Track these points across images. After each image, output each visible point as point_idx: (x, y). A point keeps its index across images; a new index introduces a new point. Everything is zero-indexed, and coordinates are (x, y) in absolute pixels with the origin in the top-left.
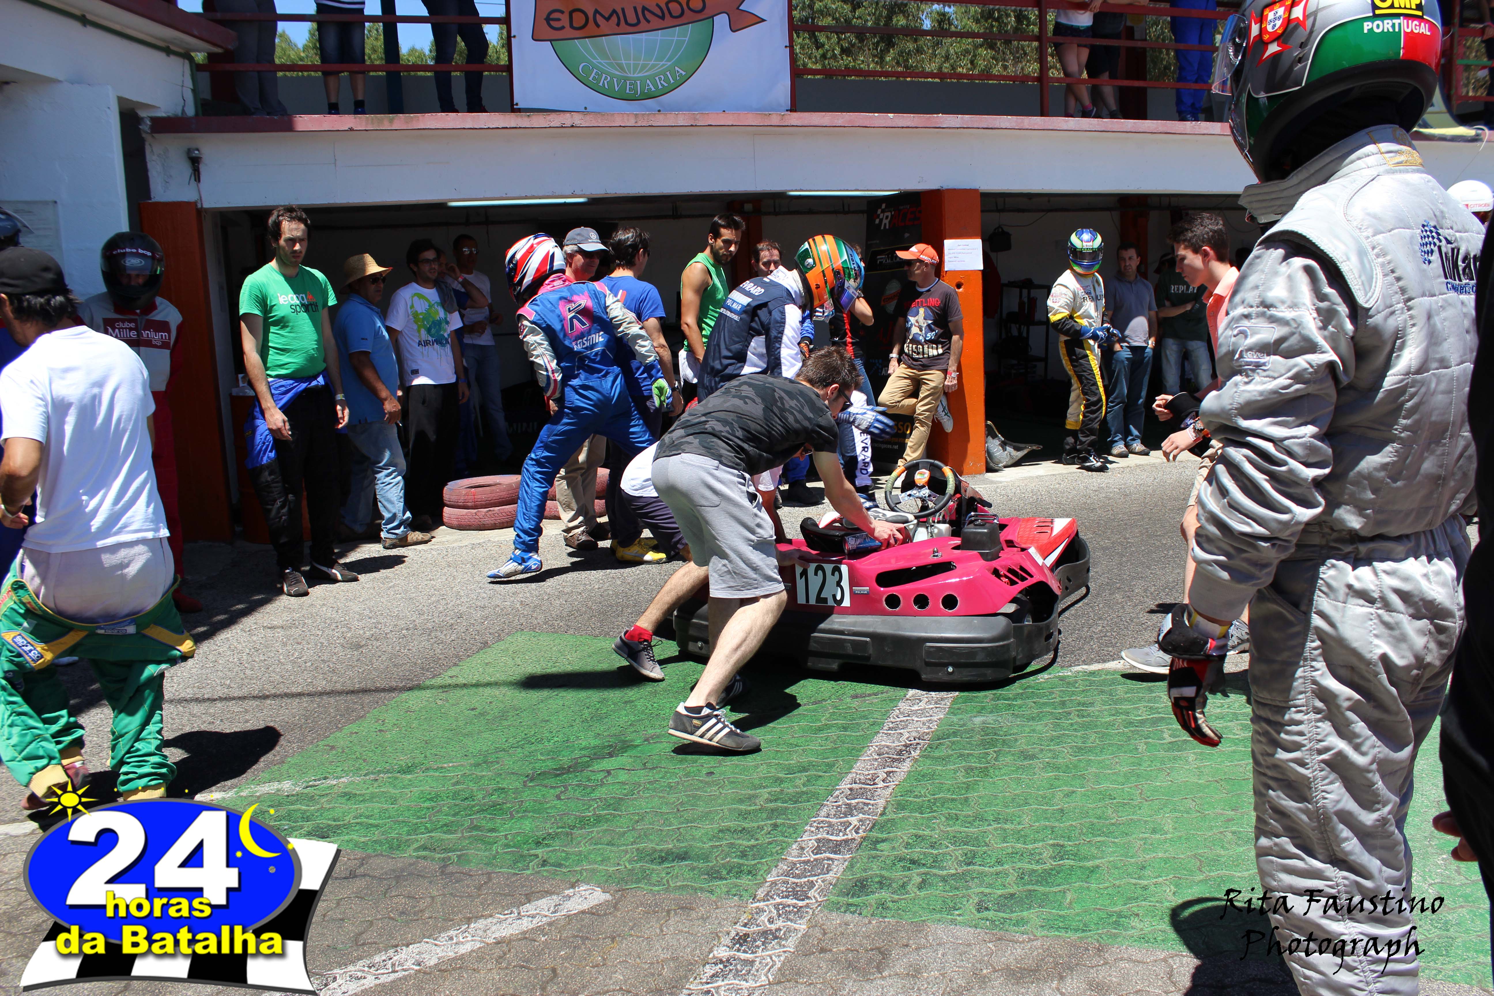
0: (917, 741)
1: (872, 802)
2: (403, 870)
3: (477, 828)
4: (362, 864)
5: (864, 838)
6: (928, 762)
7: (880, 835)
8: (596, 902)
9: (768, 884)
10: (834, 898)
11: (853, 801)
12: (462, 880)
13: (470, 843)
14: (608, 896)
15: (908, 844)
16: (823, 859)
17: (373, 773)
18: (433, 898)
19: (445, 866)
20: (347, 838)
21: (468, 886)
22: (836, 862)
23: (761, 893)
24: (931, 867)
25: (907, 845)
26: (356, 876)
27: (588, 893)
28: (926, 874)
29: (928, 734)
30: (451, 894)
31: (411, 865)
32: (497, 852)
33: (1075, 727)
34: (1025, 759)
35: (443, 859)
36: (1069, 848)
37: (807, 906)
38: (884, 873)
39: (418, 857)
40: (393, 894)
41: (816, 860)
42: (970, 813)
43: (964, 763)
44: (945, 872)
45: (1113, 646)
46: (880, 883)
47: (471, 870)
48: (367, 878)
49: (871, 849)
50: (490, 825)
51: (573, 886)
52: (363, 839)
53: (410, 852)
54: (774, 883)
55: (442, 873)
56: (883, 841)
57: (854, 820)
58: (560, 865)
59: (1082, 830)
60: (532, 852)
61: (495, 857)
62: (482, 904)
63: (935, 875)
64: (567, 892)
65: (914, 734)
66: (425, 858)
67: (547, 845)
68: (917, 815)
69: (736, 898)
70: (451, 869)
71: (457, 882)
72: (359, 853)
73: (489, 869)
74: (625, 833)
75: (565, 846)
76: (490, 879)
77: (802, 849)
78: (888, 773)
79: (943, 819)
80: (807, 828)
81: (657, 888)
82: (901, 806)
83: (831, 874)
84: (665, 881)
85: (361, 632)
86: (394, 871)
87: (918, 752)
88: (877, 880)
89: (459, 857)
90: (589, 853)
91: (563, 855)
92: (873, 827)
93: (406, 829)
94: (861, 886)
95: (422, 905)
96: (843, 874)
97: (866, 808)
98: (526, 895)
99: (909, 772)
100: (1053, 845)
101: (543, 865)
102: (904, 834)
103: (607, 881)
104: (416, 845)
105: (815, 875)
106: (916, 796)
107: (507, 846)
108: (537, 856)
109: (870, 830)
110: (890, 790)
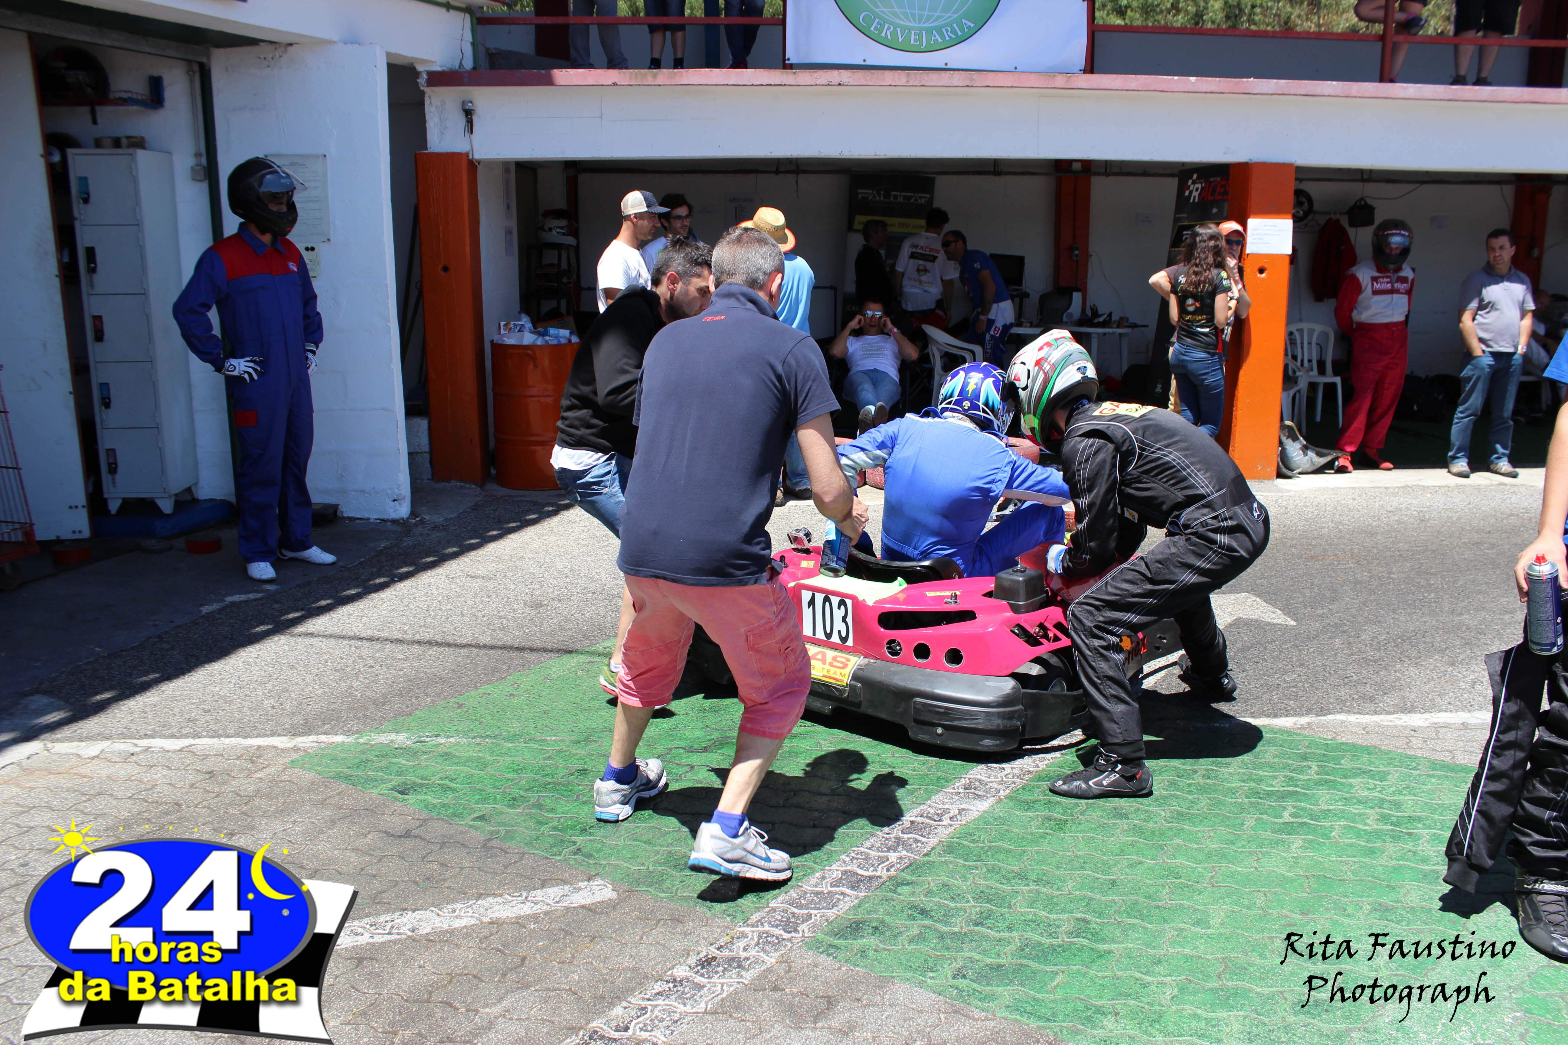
0: (1015, 779)
1: (924, 840)
2: (452, 837)
3: (540, 806)
4: (421, 826)
5: (890, 878)
6: (1011, 804)
7: (909, 878)
8: (600, 899)
9: (767, 910)
10: (820, 936)
11: (906, 836)
12: (496, 856)
13: (524, 821)
14: (614, 895)
15: (930, 891)
16: (836, 893)
17: (481, 737)
18: (462, 868)
19: (490, 840)
20: (422, 797)
21: (498, 863)
22: (847, 898)
23: (754, 918)
24: (939, 921)
25: (929, 893)
26: (409, 836)
27: (598, 888)
28: (926, 927)
29: (1030, 772)
30: (479, 868)
31: (461, 833)
32: (543, 833)
33: (1192, 788)
34: (1114, 816)
35: (492, 833)
36: (1091, 926)
37: (790, 940)
38: (887, 919)
39: (471, 827)
40: (431, 859)
41: (829, 892)
42: (1016, 868)
43: (1046, 812)
44: (947, 929)
45: (1296, 700)
46: (876, 928)
47: (509, 847)
48: (418, 840)
49: (891, 891)
50: (552, 806)
51: (589, 880)
52: (435, 801)
53: (468, 820)
54: (774, 910)
55: (484, 846)
56: (908, 884)
57: (893, 857)
58: (590, 856)
59: (1120, 907)
60: (573, 838)
61: (537, 838)
62: (500, 882)
63: (936, 930)
64: (580, 884)
65: (1015, 771)
66: (477, 828)
67: (591, 834)
68: (961, 861)
69: (728, 918)
70: (494, 843)
71: (491, 856)
72: (425, 814)
73: (526, 849)
74: (669, 833)
75: (606, 837)
76: (521, 859)
77: (823, 878)
78: (961, 811)
79: (984, 870)
80: (843, 857)
81: (663, 895)
82: (950, 848)
83: (835, 910)
84: (675, 888)
85: (550, 591)
86: (444, 836)
87: (1008, 791)
88: (874, 924)
89: (507, 832)
90: (623, 849)
91: (599, 846)
92: (907, 867)
93: (477, 797)
94: (855, 928)
95: (448, 875)
96: (845, 913)
97: (914, 845)
98: (544, 880)
99: (986, 812)
100: (1078, 919)
101: (575, 854)
102: (932, 880)
103: (622, 880)
104: (476, 815)
105: (818, 909)
106: (973, 841)
107: (555, 828)
108: (575, 843)
109: (903, 870)
110: (951, 829)
